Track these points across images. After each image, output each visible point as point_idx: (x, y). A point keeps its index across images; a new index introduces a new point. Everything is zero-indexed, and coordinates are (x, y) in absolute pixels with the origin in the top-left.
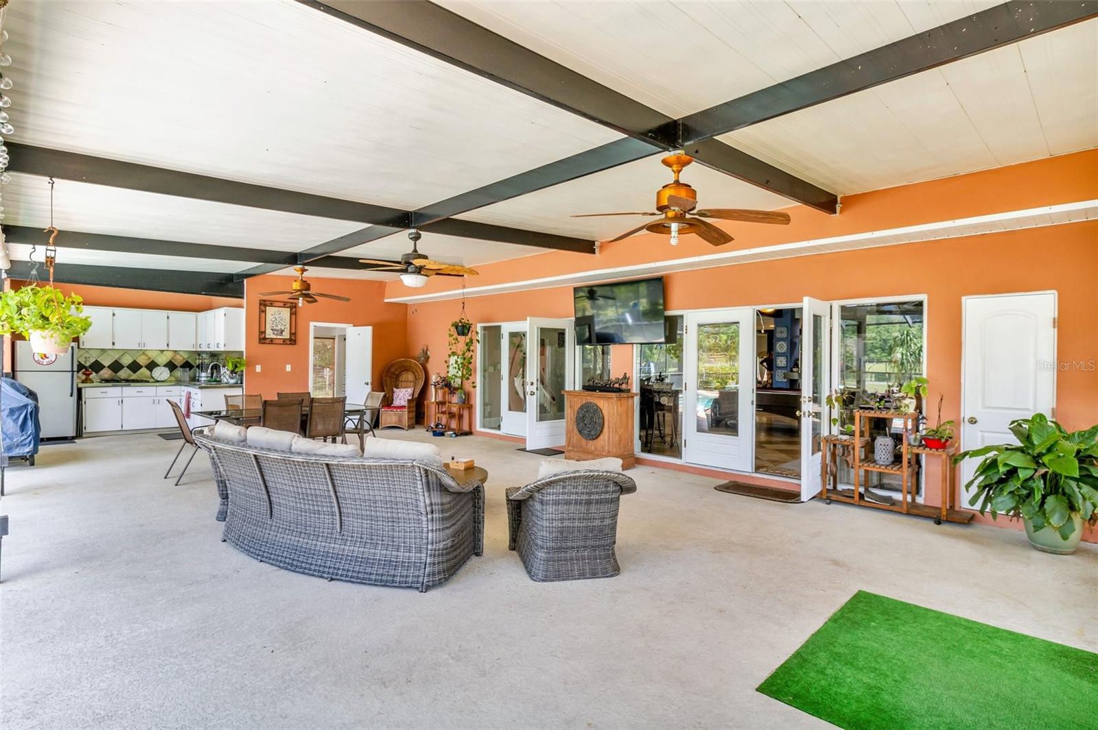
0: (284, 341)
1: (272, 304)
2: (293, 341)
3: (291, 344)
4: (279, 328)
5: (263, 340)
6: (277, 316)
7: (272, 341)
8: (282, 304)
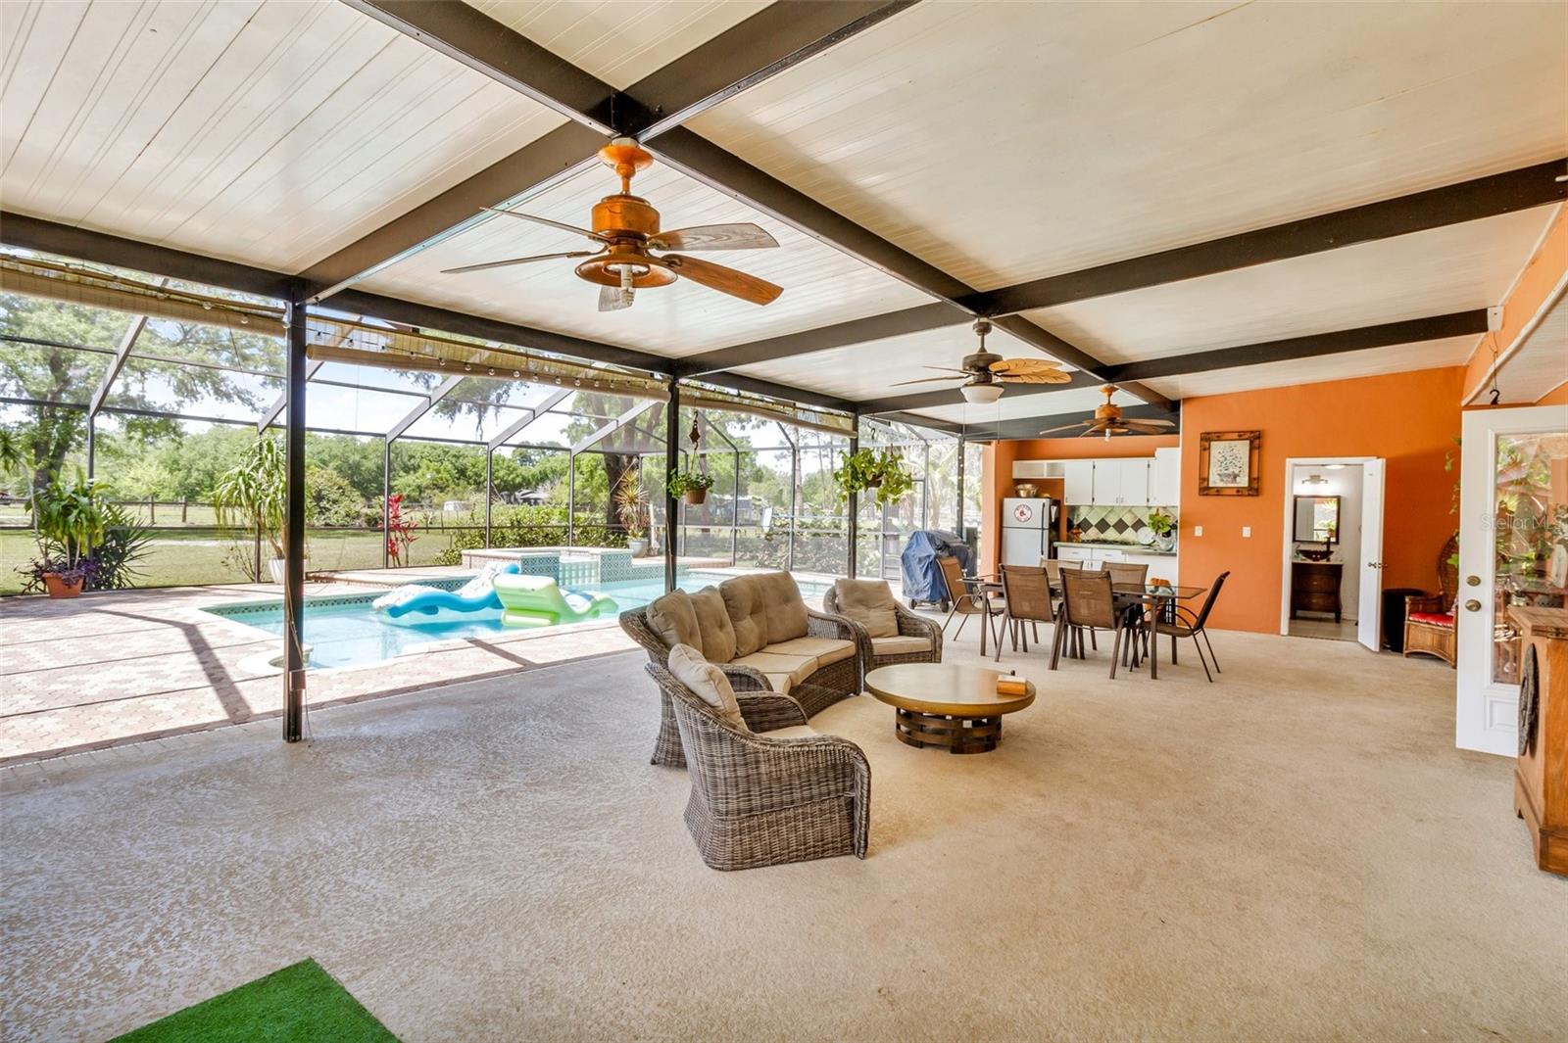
0: (1238, 491)
1: (1219, 436)
2: (1254, 489)
3: (1249, 495)
4: (1231, 470)
5: (1205, 490)
6: (1227, 455)
7: (1218, 491)
8: (1235, 436)
